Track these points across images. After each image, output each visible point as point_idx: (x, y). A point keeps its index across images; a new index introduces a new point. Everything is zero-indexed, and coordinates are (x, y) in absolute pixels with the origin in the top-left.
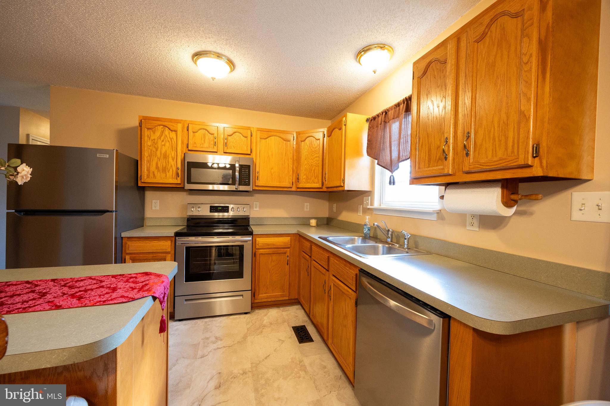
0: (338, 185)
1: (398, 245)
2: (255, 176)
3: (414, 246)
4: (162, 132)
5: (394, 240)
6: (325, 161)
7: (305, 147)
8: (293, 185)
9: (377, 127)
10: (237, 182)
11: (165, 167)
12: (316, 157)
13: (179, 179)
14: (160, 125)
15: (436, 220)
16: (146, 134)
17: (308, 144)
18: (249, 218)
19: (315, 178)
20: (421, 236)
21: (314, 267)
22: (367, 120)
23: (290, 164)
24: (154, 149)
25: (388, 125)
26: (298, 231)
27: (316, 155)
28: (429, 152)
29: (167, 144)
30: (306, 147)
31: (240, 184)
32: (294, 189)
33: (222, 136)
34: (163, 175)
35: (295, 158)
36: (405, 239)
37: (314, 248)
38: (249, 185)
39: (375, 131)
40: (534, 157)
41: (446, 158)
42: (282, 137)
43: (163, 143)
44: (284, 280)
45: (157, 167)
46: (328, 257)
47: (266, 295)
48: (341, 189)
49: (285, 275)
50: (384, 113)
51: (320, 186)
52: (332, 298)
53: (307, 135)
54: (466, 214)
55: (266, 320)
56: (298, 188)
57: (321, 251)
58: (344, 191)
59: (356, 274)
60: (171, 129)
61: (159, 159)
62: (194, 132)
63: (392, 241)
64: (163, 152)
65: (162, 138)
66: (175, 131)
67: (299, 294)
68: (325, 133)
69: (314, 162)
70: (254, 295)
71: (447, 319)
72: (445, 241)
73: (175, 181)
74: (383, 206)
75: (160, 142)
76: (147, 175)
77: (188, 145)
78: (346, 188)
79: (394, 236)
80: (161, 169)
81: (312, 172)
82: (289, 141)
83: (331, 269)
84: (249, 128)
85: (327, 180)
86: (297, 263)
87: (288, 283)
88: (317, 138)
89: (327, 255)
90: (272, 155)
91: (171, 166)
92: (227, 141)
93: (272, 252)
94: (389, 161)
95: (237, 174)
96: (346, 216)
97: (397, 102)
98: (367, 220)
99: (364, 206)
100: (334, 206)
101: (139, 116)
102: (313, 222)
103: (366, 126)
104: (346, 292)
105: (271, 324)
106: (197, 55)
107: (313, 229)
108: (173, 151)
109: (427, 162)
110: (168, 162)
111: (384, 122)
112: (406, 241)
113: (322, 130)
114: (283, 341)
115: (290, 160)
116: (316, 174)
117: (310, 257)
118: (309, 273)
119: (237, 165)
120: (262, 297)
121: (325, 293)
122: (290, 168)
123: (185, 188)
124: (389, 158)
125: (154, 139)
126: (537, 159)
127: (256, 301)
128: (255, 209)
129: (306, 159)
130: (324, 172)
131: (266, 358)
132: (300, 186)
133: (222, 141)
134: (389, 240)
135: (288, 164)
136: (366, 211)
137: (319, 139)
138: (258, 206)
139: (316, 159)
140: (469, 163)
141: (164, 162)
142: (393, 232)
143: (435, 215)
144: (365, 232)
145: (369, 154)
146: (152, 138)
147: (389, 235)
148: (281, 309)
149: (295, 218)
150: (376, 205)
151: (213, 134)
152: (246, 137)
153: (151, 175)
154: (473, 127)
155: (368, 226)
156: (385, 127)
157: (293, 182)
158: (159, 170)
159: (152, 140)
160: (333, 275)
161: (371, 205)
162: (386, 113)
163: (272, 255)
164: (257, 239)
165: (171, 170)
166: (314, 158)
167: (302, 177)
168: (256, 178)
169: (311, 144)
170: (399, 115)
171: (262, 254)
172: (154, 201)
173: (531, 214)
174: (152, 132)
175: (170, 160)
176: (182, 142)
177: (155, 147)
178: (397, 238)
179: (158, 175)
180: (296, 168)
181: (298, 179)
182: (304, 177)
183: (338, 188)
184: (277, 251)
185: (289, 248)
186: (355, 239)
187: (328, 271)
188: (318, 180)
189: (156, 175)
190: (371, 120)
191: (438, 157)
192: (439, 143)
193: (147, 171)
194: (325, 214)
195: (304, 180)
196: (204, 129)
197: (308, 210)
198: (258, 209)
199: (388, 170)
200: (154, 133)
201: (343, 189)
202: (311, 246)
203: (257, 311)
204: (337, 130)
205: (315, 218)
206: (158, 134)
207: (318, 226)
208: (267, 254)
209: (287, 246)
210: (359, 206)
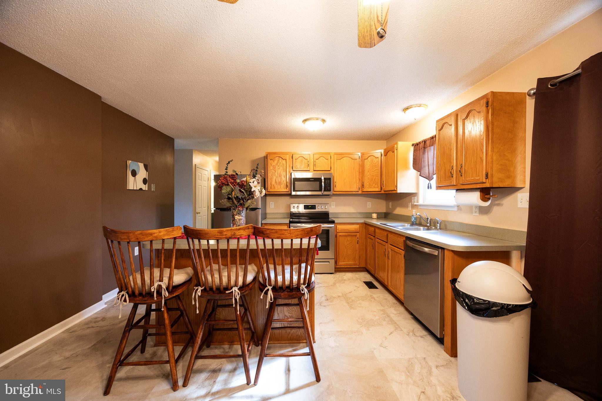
0: (393, 189)
1: (434, 227)
2: (334, 185)
3: (445, 228)
4: (278, 161)
5: (432, 224)
6: (383, 172)
7: (367, 163)
8: (359, 189)
9: (420, 150)
10: (323, 189)
11: (280, 182)
12: (376, 170)
13: (288, 188)
14: (277, 157)
15: (456, 210)
16: (270, 163)
17: (370, 161)
18: (329, 213)
19: (376, 185)
20: (448, 221)
21: (377, 242)
22: (413, 145)
23: (357, 176)
24: (274, 172)
25: (426, 150)
26: (365, 221)
27: (376, 169)
28: (445, 172)
29: (281, 168)
30: (369, 163)
31: (325, 191)
32: (360, 192)
33: (313, 160)
34: (279, 187)
35: (360, 171)
36: (438, 223)
37: (377, 230)
38: (330, 190)
39: (418, 153)
40: (486, 179)
41: (452, 177)
42: (351, 157)
43: (279, 167)
44: (356, 254)
45: (276, 182)
46: (387, 234)
47: (344, 263)
48: (394, 192)
49: (356, 251)
50: (424, 142)
51: (380, 190)
52: (390, 258)
53: (369, 155)
54: (472, 206)
55: (345, 278)
56: (363, 192)
57: (382, 232)
58: (397, 193)
59: (404, 240)
60: (283, 158)
61: (277, 177)
62: (296, 159)
63: (430, 225)
64: (279, 173)
65: (278, 164)
66: (285, 159)
67: (366, 263)
68: (383, 153)
69: (374, 173)
70: (336, 263)
71: (443, 250)
72: (462, 223)
73: (286, 190)
74: (426, 203)
75: (277, 167)
76: (270, 187)
77: (292, 167)
78: (398, 191)
79: (432, 222)
80: (278, 183)
81: (373, 180)
82: (356, 160)
83: (389, 240)
84: (329, 153)
85: (384, 186)
86: (364, 243)
87: (358, 257)
88: (376, 157)
89: (386, 233)
90: (345, 169)
91: (283, 181)
92: (316, 163)
93: (347, 235)
94: (428, 173)
95: (323, 184)
96: (399, 211)
97: (432, 136)
98: (414, 213)
99: (412, 203)
100: (390, 204)
101: (266, 152)
102: (375, 216)
103: (412, 148)
104: (398, 252)
105: (349, 279)
106: (305, 121)
107: (375, 220)
108: (284, 171)
109: (444, 178)
110: (282, 179)
111: (424, 147)
112: (438, 225)
113: (380, 151)
114: (359, 287)
115: (357, 173)
116: (376, 182)
117: (374, 237)
118: (374, 247)
119: (323, 178)
120: (341, 264)
121: (386, 256)
122: (357, 178)
123: (292, 194)
124: (428, 171)
125: (274, 166)
126: (487, 179)
127: (337, 267)
128: (332, 207)
129: (368, 172)
130: (382, 180)
131: (350, 293)
132: (365, 190)
133: (313, 163)
134: (428, 225)
135: (356, 175)
136: (414, 206)
137: (378, 158)
138: (334, 204)
139: (376, 171)
140: (462, 180)
141: (279, 178)
142: (431, 219)
143: (456, 208)
144: (412, 220)
145: (415, 168)
146: (273, 165)
147: (429, 222)
148: (354, 273)
149: (360, 213)
150: (421, 202)
151: (307, 159)
152: (327, 159)
153: (273, 187)
154: (464, 161)
155: (415, 217)
156: (424, 151)
157: (359, 188)
158: (277, 184)
159: (273, 166)
160: (391, 245)
161: (417, 202)
162: (425, 142)
163: (347, 237)
164: (338, 226)
165: (283, 183)
166: (374, 171)
167: (366, 184)
168: (335, 186)
169: (372, 161)
170: (433, 144)
171: (340, 236)
172: (271, 203)
173: (502, 205)
174: (272, 161)
175: (283, 177)
176: (289, 166)
177: (274, 170)
178: (434, 224)
179: (276, 186)
180: (361, 178)
181: (363, 185)
182: (367, 184)
183: (392, 191)
184: (350, 234)
185: (358, 232)
186: (405, 225)
187: (387, 243)
188: (378, 186)
189: (275, 187)
190: (415, 145)
191: (449, 175)
192: (449, 168)
193: (270, 184)
194: (383, 210)
195: (367, 186)
196: (302, 157)
197: (370, 207)
198: (334, 207)
199: (427, 179)
200: (274, 162)
201: (396, 192)
202: (375, 229)
203: (338, 273)
204: (391, 152)
205: (376, 213)
206: (276, 162)
207: (378, 218)
208: (344, 236)
209: (357, 231)
210: (409, 203)
